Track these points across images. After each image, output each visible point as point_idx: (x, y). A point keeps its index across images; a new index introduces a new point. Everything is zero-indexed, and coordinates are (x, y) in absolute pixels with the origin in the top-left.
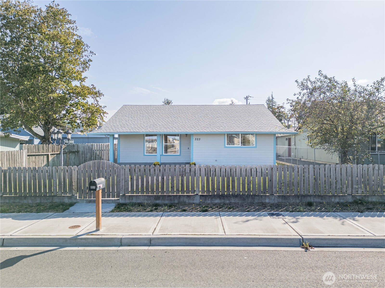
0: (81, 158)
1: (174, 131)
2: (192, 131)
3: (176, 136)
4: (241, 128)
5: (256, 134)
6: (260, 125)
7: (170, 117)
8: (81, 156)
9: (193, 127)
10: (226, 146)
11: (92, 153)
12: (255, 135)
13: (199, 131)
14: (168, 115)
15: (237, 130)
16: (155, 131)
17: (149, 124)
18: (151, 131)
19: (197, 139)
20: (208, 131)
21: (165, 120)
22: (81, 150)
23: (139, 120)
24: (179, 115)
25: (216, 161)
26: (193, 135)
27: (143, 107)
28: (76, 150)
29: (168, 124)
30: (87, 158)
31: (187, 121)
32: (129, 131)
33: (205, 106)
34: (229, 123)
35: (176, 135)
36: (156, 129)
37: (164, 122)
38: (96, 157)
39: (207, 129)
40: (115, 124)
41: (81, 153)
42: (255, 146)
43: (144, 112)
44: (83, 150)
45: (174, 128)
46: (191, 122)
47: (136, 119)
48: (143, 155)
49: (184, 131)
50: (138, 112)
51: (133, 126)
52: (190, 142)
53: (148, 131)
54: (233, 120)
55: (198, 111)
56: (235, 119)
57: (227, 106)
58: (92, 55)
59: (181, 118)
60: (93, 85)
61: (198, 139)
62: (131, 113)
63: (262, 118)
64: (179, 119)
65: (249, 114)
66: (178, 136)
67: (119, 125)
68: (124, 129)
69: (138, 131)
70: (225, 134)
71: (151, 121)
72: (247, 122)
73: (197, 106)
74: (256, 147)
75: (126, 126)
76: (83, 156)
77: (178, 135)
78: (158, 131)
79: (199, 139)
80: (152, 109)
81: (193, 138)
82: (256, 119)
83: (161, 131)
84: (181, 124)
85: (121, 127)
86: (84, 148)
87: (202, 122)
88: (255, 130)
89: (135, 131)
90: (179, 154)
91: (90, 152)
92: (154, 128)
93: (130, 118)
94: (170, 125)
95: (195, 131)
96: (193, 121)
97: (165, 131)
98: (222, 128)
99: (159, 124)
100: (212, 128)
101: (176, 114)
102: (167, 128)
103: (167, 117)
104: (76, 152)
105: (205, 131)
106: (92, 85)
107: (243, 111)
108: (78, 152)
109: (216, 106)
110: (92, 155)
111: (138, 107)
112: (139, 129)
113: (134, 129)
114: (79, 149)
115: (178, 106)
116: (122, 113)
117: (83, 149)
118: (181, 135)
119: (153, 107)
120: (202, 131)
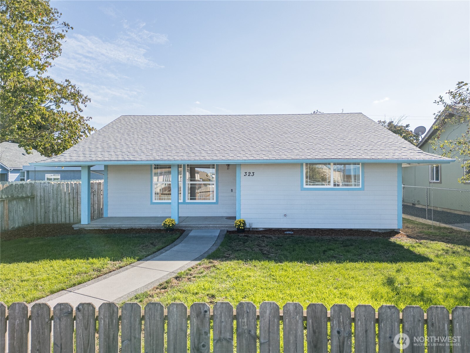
0: (39, 208)
1: (202, 158)
2: (239, 158)
3: (209, 168)
4: (336, 153)
5: (364, 164)
6: (371, 147)
7: (198, 133)
8: (39, 205)
9: (240, 150)
10: (305, 186)
11: (59, 200)
12: (360, 166)
13: (252, 158)
14: (195, 130)
15: (328, 155)
16: (166, 158)
17: (157, 145)
18: (159, 158)
19: (248, 174)
20: (271, 157)
21: (189, 139)
22: (39, 195)
23: (141, 138)
24: (215, 131)
25: (285, 215)
26: (240, 165)
27: (153, 118)
28: (29, 195)
29: (194, 144)
30: (50, 208)
31: (229, 141)
32: (114, 158)
33: (261, 116)
34: (310, 143)
35: (210, 165)
36: (169, 154)
37: (185, 141)
38: (65, 207)
39: (268, 155)
40: (93, 147)
41: (39, 199)
42: (361, 187)
43: (154, 125)
44: (42, 194)
45: (203, 152)
46: (236, 142)
47: (136, 136)
48: (150, 202)
49: (223, 158)
50: (144, 126)
51: (124, 150)
52: (235, 180)
53: (152, 158)
54: (315, 138)
55: (249, 124)
56: (319, 136)
57: (298, 116)
58: (67, 29)
59: (218, 135)
60: (68, 81)
61: (250, 173)
62: (129, 127)
63: (368, 134)
64: (215, 136)
65: (341, 127)
66: (214, 168)
67: (100, 147)
68: (106, 154)
69: (132, 159)
70: (302, 164)
71: (162, 141)
72: (342, 141)
73: (248, 116)
74: (363, 189)
75: (113, 149)
76: (42, 204)
77: (213, 166)
78: (171, 158)
79: (252, 174)
80: (168, 121)
81: (241, 172)
82: (358, 135)
83: (178, 158)
84: (217, 145)
85: (103, 150)
86: (44, 191)
87: (257, 142)
88: (363, 156)
89: (127, 159)
90: (215, 201)
91: (55, 197)
92: (164, 152)
93: (126, 136)
94: (197, 147)
95: (245, 158)
96: (240, 139)
97: (186, 158)
98: (297, 151)
99: (177, 144)
100: (277, 152)
101: (209, 128)
102: (190, 152)
103: (193, 133)
104: (28, 197)
105: (265, 158)
106: (66, 81)
107: (330, 123)
108: (33, 197)
109: (280, 116)
110: (59, 202)
111: (145, 118)
112: (135, 154)
113: (125, 156)
114: (35, 193)
115: (214, 116)
116: (114, 127)
117: (42, 192)
118: (217, 165)
119: (172, 118)
120: (258, 158)
